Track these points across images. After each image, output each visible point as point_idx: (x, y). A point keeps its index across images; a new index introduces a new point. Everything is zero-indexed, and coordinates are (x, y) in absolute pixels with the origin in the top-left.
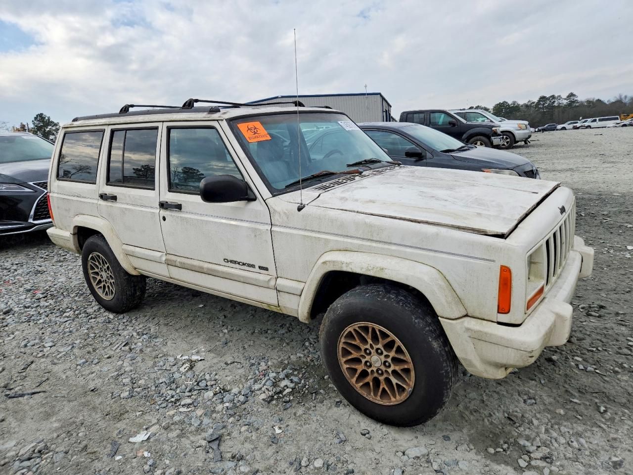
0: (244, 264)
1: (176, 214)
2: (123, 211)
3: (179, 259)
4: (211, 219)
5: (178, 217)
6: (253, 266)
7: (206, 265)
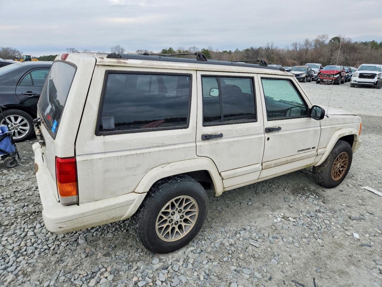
0: (306, 149)
1: (276, 133)
2: (230, 144)
3: (273, 162)
4: (296, 131)
5: (278, 135)
6: (309, 149)
7: (289, 158)
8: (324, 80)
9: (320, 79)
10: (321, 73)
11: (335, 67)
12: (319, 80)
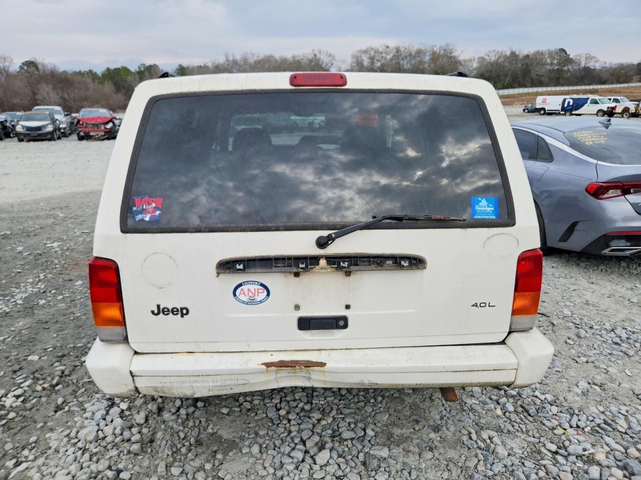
8: (92, 134)
9: (85, 132)
10: (81, 123)
11: (98, 111)
12: (82, 134)
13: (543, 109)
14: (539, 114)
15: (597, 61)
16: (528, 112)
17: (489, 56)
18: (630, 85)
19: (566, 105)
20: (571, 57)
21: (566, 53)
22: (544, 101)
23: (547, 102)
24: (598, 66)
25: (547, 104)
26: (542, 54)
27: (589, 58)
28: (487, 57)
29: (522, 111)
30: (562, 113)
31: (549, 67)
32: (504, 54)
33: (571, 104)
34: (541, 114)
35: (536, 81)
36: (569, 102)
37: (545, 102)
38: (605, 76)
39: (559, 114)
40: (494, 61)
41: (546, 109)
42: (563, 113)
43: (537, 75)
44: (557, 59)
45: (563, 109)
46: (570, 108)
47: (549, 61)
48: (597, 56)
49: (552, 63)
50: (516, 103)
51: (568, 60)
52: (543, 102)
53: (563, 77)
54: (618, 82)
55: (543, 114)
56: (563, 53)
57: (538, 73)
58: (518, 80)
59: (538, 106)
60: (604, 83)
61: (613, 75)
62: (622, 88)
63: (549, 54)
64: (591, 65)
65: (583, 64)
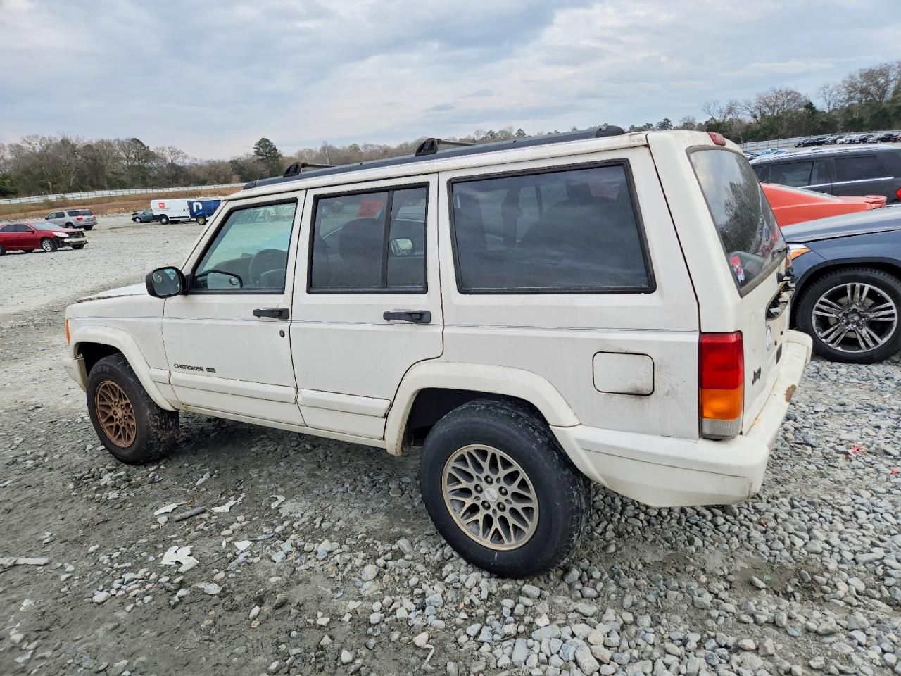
13: (163, 216)
14: (159, 222)
15: (186, 157)
16: (141, 222)
17: (30, 144)
18: (232, 185)
19: (195, 210)
20: (151, 150)
21: (143, 145)
22: (162, 206)
23: (166, 207)
24: (187, 162)
25: (167, 210)
26: (109, 144)
27: (174, 152)
28: (25, 145)
29: (132, 221)
30: (192, 220)
31: (125, 163)
32: (54, 142)
33: (201, 208)
34: (163, 224)
35: (114, 181)
36: (198, 206)
37: (164, 207)
38: (201, 175)
39: (189, 222)
40: (41, 152)
41: (169, 216)
42: (195, 219)
43: (112, 172)
44: (133, 152)
45: (193, 215)
46: (201, 213)
47: (122, 154)
48: (183, 151)
49: (128, 157)
50: (110, 211)
51: (147, 155)
52: (160, 207)
53: (150, 177)
54: (219, 183)
55: (166, 223)
56: (139, 145)
57: (115, 170)
58: (88, 179)
59: (156, 213)
60: (203, 183)
61: (210, 174)
62: (226, 189)
63: (119, 144)
64: (179, 161)
65: (169, 160)
